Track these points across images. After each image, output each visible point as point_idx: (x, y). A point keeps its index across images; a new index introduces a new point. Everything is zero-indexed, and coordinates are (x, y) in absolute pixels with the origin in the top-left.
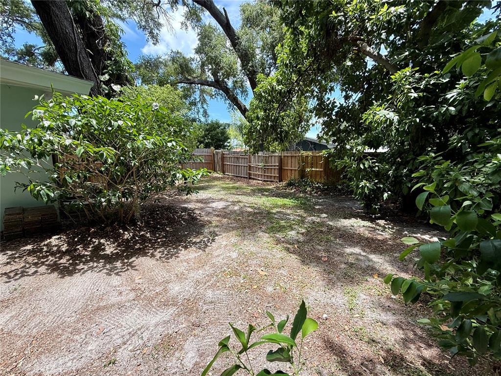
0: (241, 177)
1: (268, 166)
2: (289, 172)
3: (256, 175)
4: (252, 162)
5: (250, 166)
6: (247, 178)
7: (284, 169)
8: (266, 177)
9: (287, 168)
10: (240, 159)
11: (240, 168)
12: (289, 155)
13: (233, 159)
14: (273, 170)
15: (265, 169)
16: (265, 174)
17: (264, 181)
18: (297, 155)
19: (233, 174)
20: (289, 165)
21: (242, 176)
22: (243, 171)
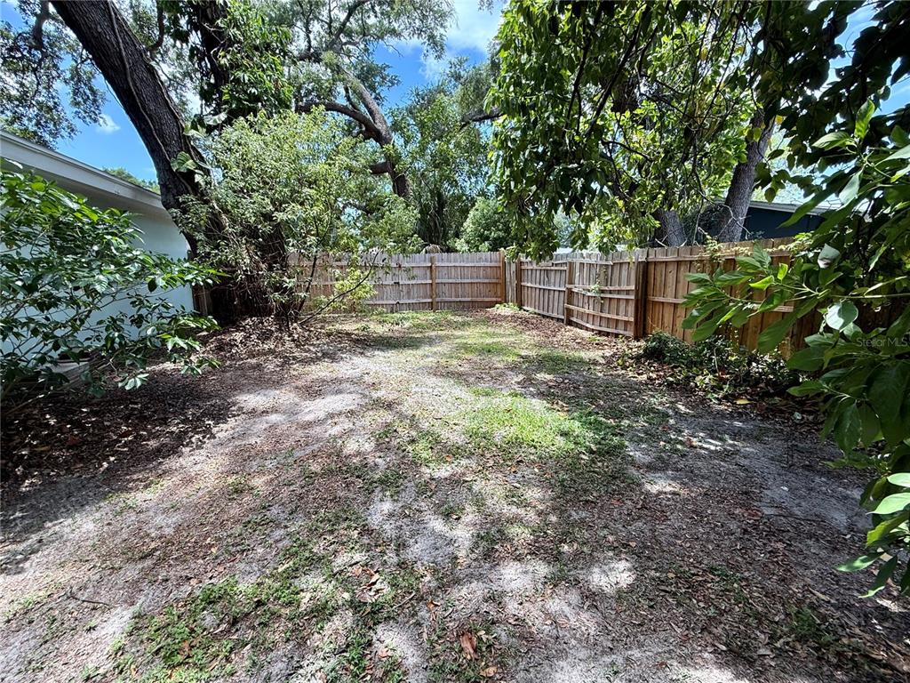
0: (552, 318)
1: (610, 292)
2: (668, 314)
3: (581, 315)
4: (577, 281)
5: (571, 292)
6: (562, 320)
7: (655, 303)
8: (604, 323)
9: (661, 299)
10: (553, 273)
11: (551, 296)
12: (670, 258)
13: (538, 273)
14: (623, 305)
15: (603, 301)
16: (603, 315)
17: (600, 333)
18: (696, 257)
19: (537, 311)
20: (670, 290)
21: (555, 315)
22: (556, 304)
